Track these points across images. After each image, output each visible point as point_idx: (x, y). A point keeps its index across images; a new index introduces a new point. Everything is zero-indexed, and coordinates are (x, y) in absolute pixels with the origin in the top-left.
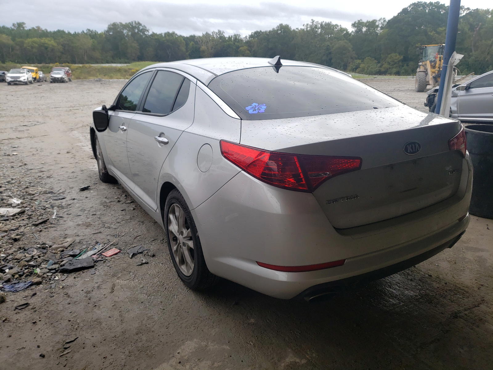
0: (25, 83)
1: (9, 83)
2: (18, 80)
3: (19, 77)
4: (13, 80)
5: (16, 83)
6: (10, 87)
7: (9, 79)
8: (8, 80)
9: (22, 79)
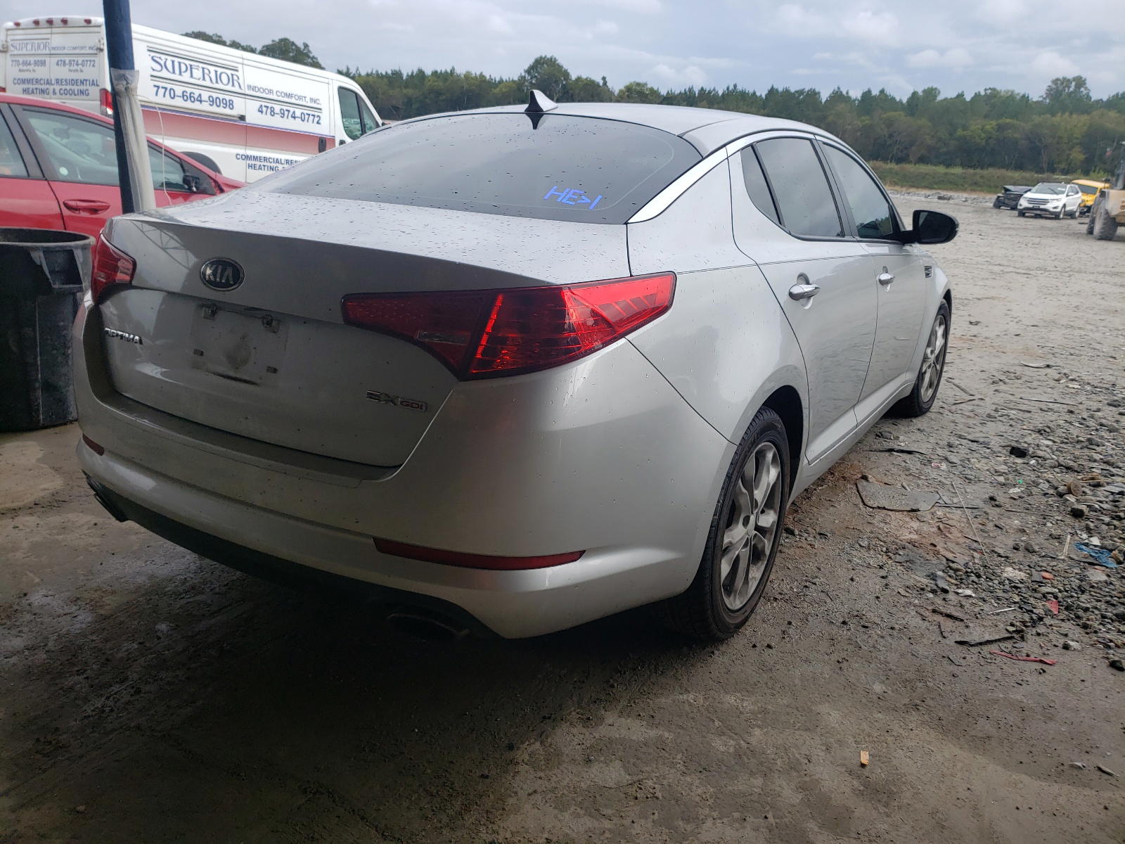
0: (1055, 216)
1: (1022, 214)
2: (1042, 207)
3: (1045, 201)
4: (1031, 206)
5: (1038, 213)
6: (1022, 220)
7: (1023, 203)
8: (1021, 205)
9: (1049, 206)
